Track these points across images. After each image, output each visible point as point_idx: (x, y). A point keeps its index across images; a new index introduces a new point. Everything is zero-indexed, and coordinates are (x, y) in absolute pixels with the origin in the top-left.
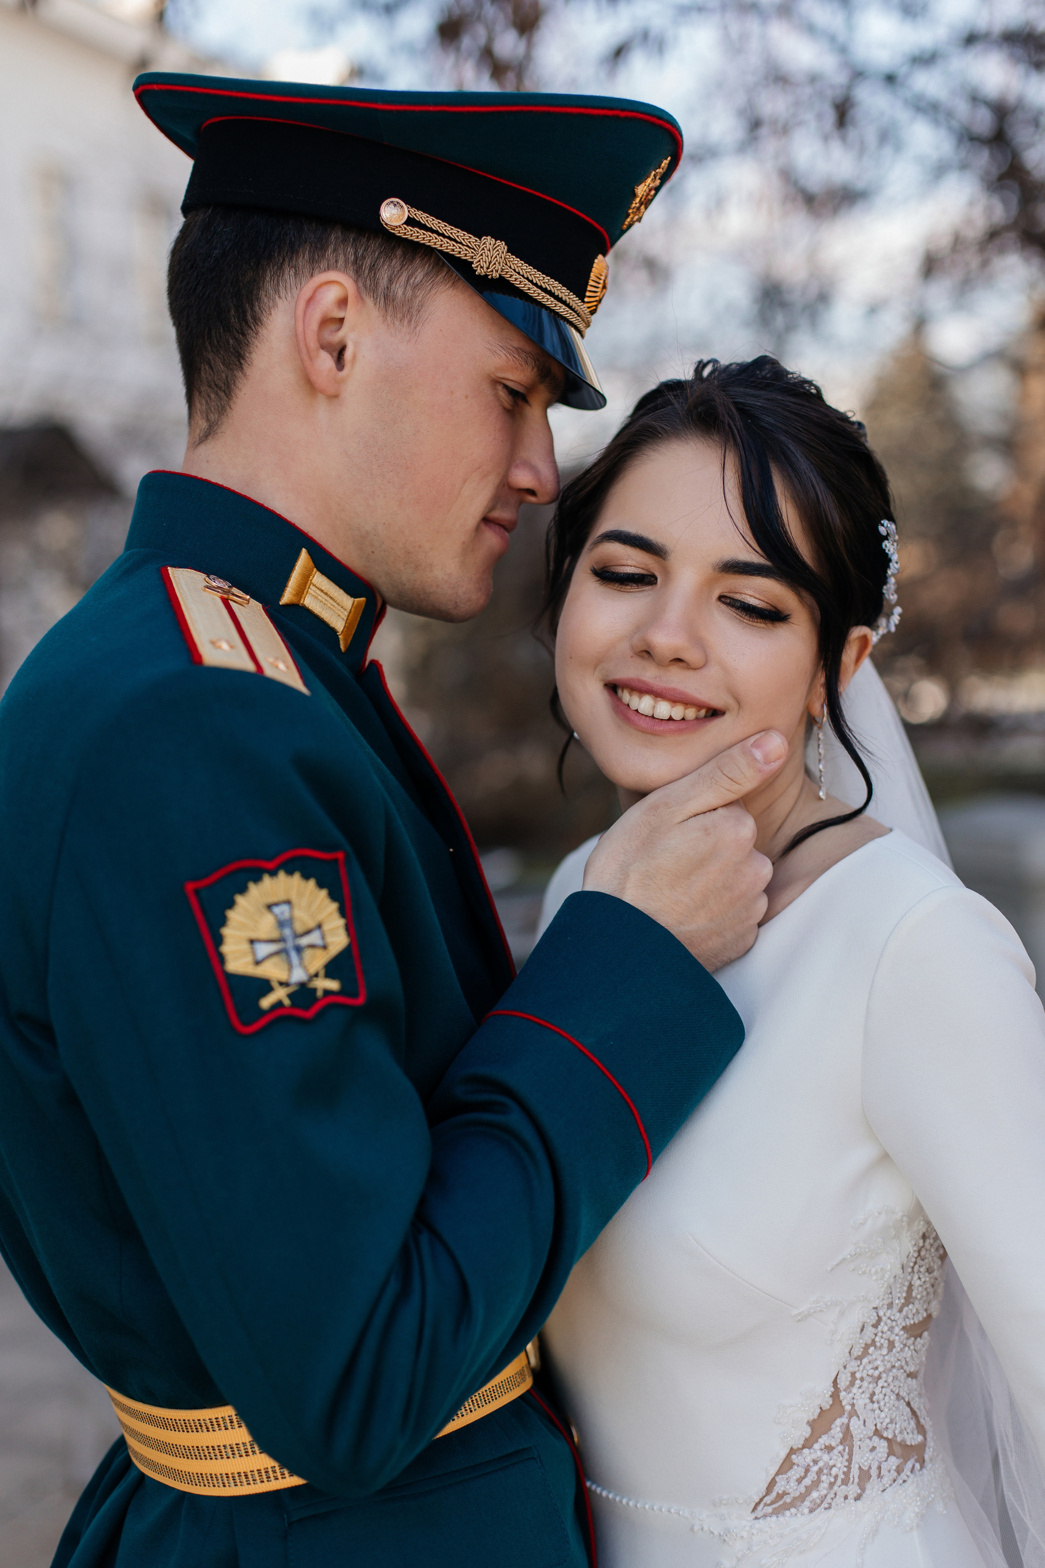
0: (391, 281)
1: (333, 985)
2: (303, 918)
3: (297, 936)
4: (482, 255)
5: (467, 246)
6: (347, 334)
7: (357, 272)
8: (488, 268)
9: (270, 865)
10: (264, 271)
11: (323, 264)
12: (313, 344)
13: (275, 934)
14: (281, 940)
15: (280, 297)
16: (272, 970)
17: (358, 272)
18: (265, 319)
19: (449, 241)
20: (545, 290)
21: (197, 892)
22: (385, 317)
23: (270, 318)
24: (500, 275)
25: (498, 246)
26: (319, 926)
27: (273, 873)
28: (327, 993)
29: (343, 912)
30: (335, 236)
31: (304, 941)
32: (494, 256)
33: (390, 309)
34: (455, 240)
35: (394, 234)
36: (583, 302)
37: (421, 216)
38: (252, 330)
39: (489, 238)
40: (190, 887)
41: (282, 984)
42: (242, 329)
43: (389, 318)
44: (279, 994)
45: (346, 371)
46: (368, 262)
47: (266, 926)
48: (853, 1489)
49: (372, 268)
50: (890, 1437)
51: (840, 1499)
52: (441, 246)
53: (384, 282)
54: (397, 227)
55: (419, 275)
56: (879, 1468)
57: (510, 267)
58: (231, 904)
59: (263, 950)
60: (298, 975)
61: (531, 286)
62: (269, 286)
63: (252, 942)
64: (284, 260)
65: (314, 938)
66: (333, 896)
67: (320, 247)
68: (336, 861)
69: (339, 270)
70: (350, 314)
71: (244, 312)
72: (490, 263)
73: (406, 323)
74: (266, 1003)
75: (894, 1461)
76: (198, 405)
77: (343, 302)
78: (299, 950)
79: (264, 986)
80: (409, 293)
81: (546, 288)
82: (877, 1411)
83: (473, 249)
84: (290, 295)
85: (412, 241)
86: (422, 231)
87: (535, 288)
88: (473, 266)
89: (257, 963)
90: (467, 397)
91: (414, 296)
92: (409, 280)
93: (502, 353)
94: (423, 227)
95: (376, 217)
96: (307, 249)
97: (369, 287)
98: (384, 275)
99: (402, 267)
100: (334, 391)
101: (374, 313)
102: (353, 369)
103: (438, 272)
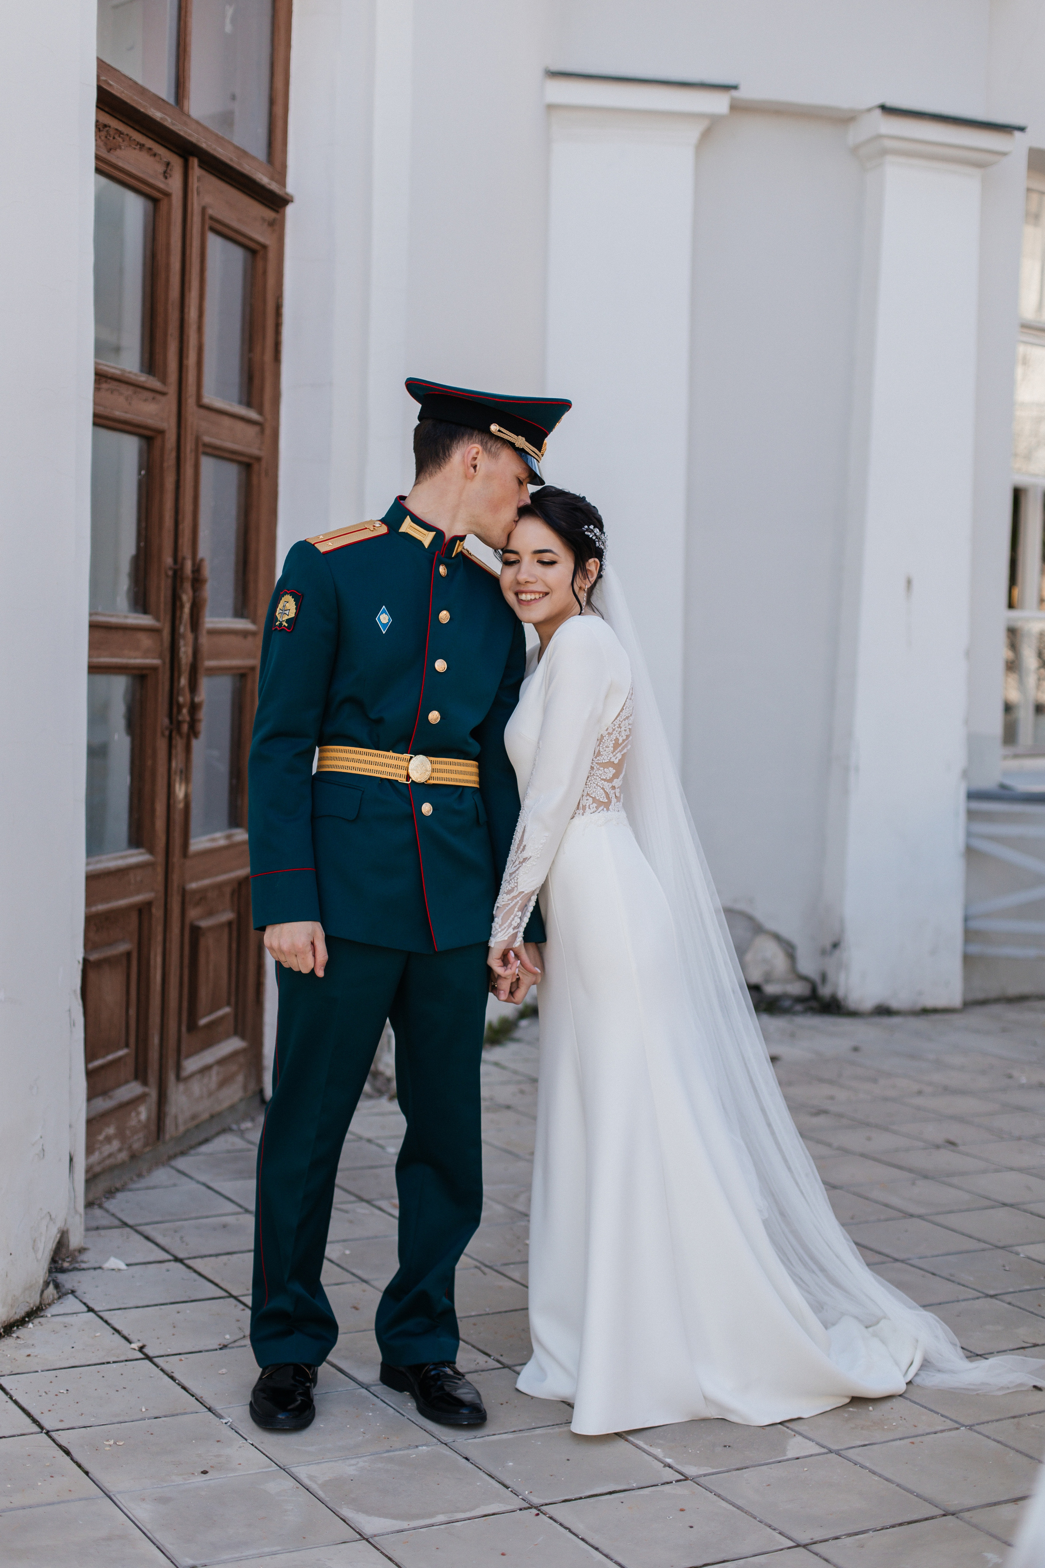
0: (491, 447)
1: (286, 625)
4: (518, 442)
5: (514, 439)
6: (478, 462)
8: (520, 446)
10: (454, 442)
11: (472, 441)
12: (469, 465)
17: (482, 444)
18: (453, 456)
19: (511, 438)
20: (533, 451)
22: (489, 457)
24: (523, 448)
25: (523, 439)
26: (289, 610)
28: (284, 626)
30: (476, 432)
32: (522, 443)
33: (490, 455)
35: (494, 434)
36: (540, 452)
37: (502, 429)
39: (520, 436)
42: (444, 458)
45: (477, 473)
46: (485, 441)
48: (581, 811)
49: (486, 443)
50: (593, 796)
51: (577, 814)
52: (507, 438)
53: (489, 447)
54: (495, 432)
55: (499, 444)
56: (589, 806)
57: (525, 445)
62: (455, 446)
64: (460, 438)
67: (471, 435)
69: (476, 443)
70: (479, 457)
71: (445, 453)
72: (520, 444)
73: (495, 459)
75: (595, 805)
77: (477, 453)
82: (588, 788)
83: (516, 439)
84: (460, 449)
85: (499, 436)
86: (502, 434)
87: (530, 451)
88: (515, 445)
90: (512, 483)
91: (497, 451)
92: (496, 447)
93: (520, 469)
94: (502, 432)
95: (489, 428)
96: (467, 436)
97: (485, 449)
98: (489, 445)
99: (494, 443)
100: (473, 478)
101: (486, 455)
102: (479, 471)
103: (504, 445)
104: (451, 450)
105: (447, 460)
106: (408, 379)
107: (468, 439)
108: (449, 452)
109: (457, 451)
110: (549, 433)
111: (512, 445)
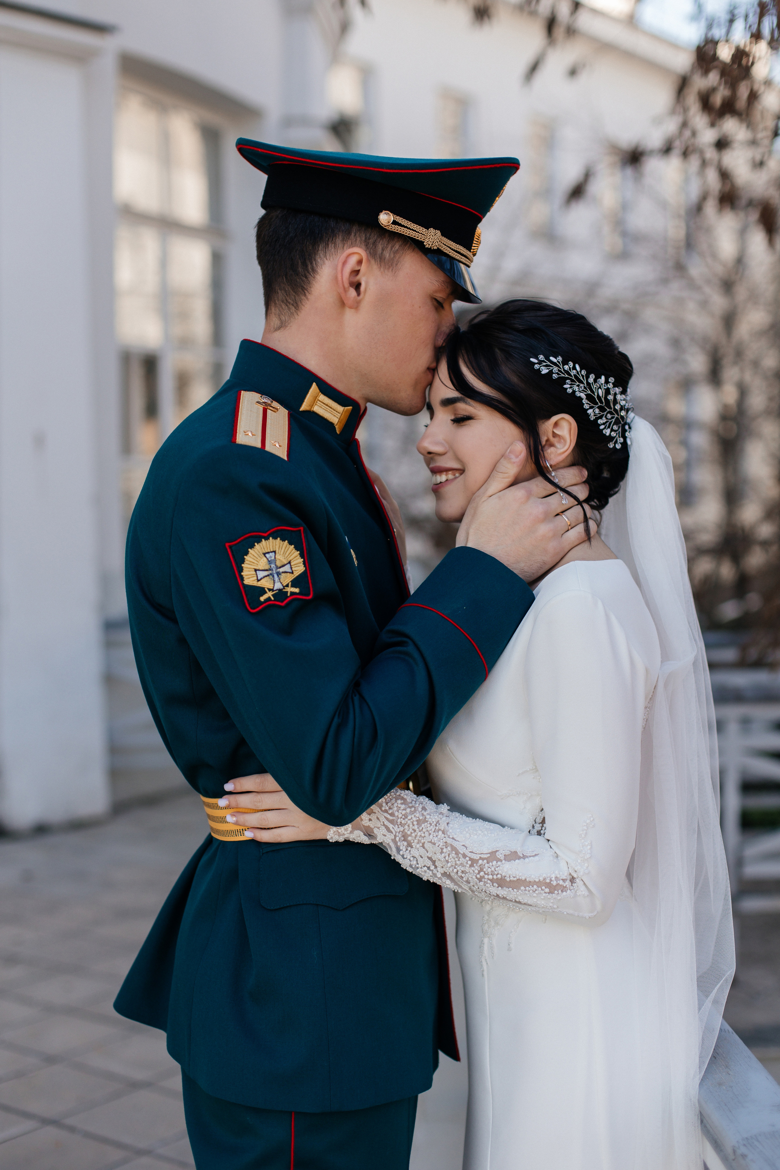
0: (383, 250)
1: (297, 590)
2: (281, 559)
3: (277, 568)
4: (429, 239)
5: (422, 234)
6: (361, 278)
7: (366, 245)
8: (432, 245)
9: (266, 535)
10: (319, 246)
11: (349, 243)
12: (347, 285)
13: (267, 567)
14: (270, 570)
15: (327, 259)
16: (266, 583)
17: (365, 248)
18: (319, 271)
19: (416, 233)
20: (456, 251)
21: (231, 547)
22: (380, 268)
23: (322, 270)
24: (437, 248)
25: (437, 233)
26: (290, 563)
27: (267, 539)
28: (292, 593)
29: (302, 555)
30: (355, 228)
31: (281, 570)
32: (435, 239)
33: (383, 264)
34: (415, 231)
35: (386, 229)
36: (470, 252)
37: (399, 219)
38: (312, 276)
39: (432, 229)
40: (227, 545)
41: (270, 590)
42: (305, 275)
43: (382, 269)
44: (269, 594)
45: (361, 296)
46: (371, 241)
47: (263, 563)
49: (374, 243)
52: (409, 234)
53: (380, 250)
54: (387, 226)
55: (397, 246)
57: (442, 243)
58: (247, 553)
59: (261, 574)
60: (278, 586)
61: (451, 251)
62: (321, 253)
63: (256, 570)
64: (328, 239)
65: (287, 568)
66: (297, 548)
67: (347, 233)
68: (300, 531)
69: (356, 247)
70: (363, 268)
71: (307, 266)
72: (433, 242)
73: (390, 270)
74: (262, 599)
76: (273, 309)
77: (360, 262)
78: (278, 574)
79: (262, 591)
80: (392, 256)
81: (457, 250)
83: (424, 235)
84: (331, 258)
85: (395, 232)
86: (399, 227)
87: (453, 252)
88: (424, 243)
89: (258, 581)
90: (420, 307)
91: (394, 257)
92: (392, 249)
93: (436, 284)
94: (400, 225)
95: (377, 219)
96: (341, 234)
97: (373, 254)
98: (380, 247)
99: (388, 243)
100: (356, 306)
101: (375, 266)
102: (365, 294)
103: (406, 245)
104: (315, 260)
105: (311, 278)
106: (238, 139)
107: (343, 240)
108: (311, 263)
109: (326, 262)
110: (484, 216)
111: (418, 245)
